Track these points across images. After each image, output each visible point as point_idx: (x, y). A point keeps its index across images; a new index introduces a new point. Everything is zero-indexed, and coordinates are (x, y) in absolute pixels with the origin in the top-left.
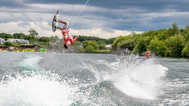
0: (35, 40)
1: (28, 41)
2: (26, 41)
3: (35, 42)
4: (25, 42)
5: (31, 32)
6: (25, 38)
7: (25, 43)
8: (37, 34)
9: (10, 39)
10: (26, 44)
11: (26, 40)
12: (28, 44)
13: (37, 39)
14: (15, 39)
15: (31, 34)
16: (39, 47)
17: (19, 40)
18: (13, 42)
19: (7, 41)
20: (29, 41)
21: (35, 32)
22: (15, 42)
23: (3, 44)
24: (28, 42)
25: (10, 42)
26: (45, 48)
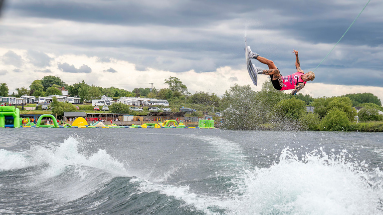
0: (183, 99)
1: (166, 103)
2: (161, 102)
3: (182, 103)
4: (160, 104)
5: (171, 84)
6: (159, 96)
7: (161, 106)
8: (184, 87)
9: (125, 98)
10: (163, 110)
11: (161, 101)
12: (168, 110)
13: (188, 98)
14: (136, 99)
15: (172, 89)
16: (195, 115)
17: (145, 100)
18: (131, 104)
19: (118, 102)
20: (169, 101)
21: (181, 82)
22: (136, 104)
23: (107, 109)
24: (167, 105)
25: (124, 103)
26: (209, 119)
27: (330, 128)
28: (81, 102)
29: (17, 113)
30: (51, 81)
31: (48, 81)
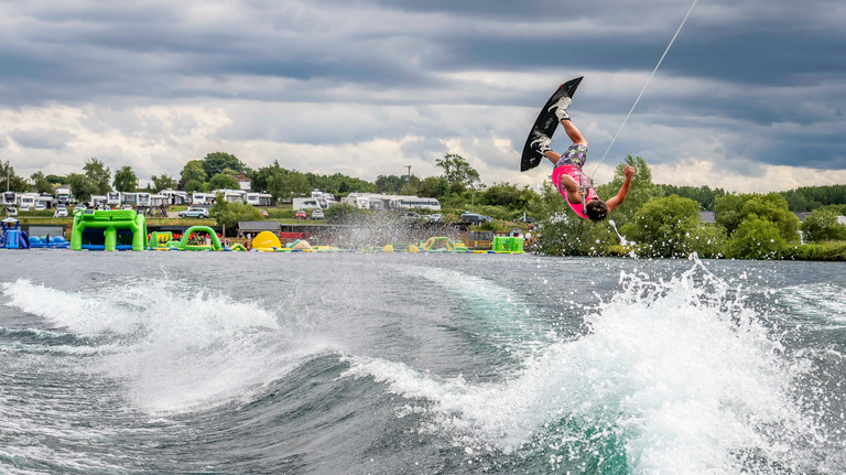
0: (467, 196)
1: (436, 204)
2: (425, 203)
3: (466, 205)
4: (424, 207)
5: (447, 167)
6: (423, 192)
7: (424, 210)
8: (474, 174)
9: (356, 194)
10: (427, 218)
11: (426, 200)
12: (437, 218)
13: (477, 195)
14: (379, 196)
15: (450, 177)
16: (489, 227)
17: (394, 198)
18: (368, 206)
19: (342, 201)
20: (441, 201)
21: (467, 164)
22: (377, 205)
23: (322, 215)
24: (438, 208)
25: (354, 205)
26: (516, 235)
27: (746, 252)
28: (273, 202)
29: (139, 223)
30: (219, 163)
31: (214, 162)
